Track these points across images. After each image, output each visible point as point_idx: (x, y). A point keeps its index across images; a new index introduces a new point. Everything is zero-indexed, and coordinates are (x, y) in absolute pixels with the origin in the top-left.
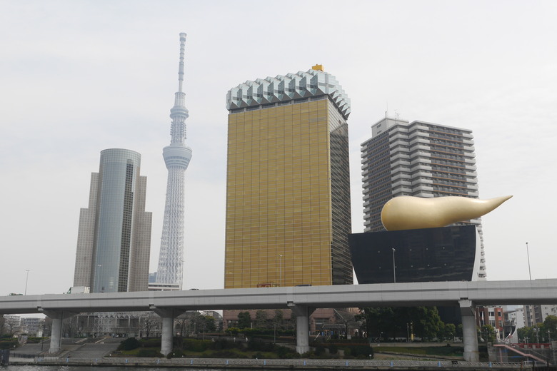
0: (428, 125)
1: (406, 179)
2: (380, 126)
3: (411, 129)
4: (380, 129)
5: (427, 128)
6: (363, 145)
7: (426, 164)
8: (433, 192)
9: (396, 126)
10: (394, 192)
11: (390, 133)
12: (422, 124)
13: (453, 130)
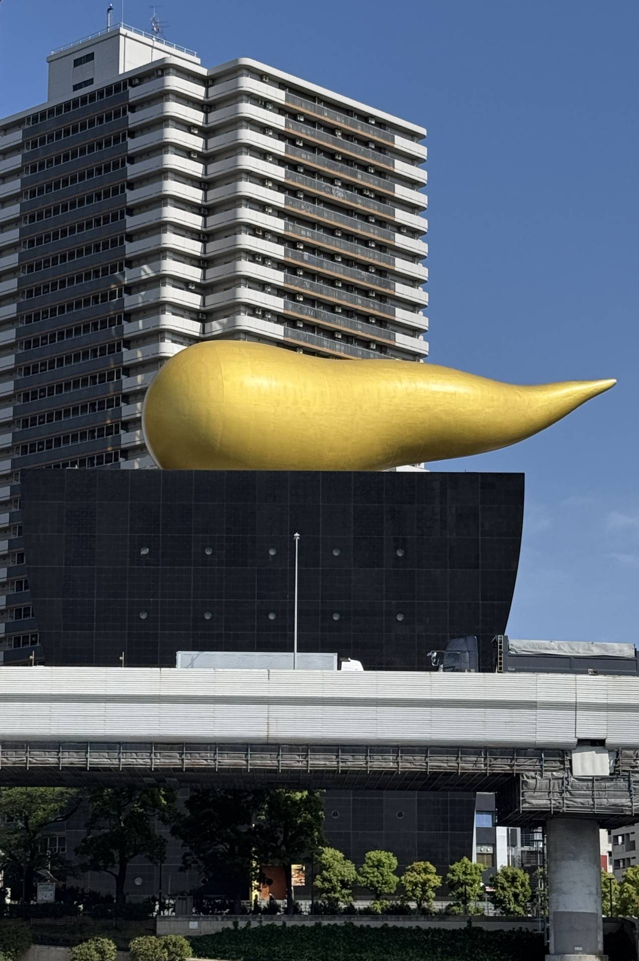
0: (282, 84)
2: (90, 57)
3: (220, 90)
4: (85, 72)
5: (279, 96)
9: (160, 69)
11: (135, 94)
12: (262, 76)
13: (365, 117)
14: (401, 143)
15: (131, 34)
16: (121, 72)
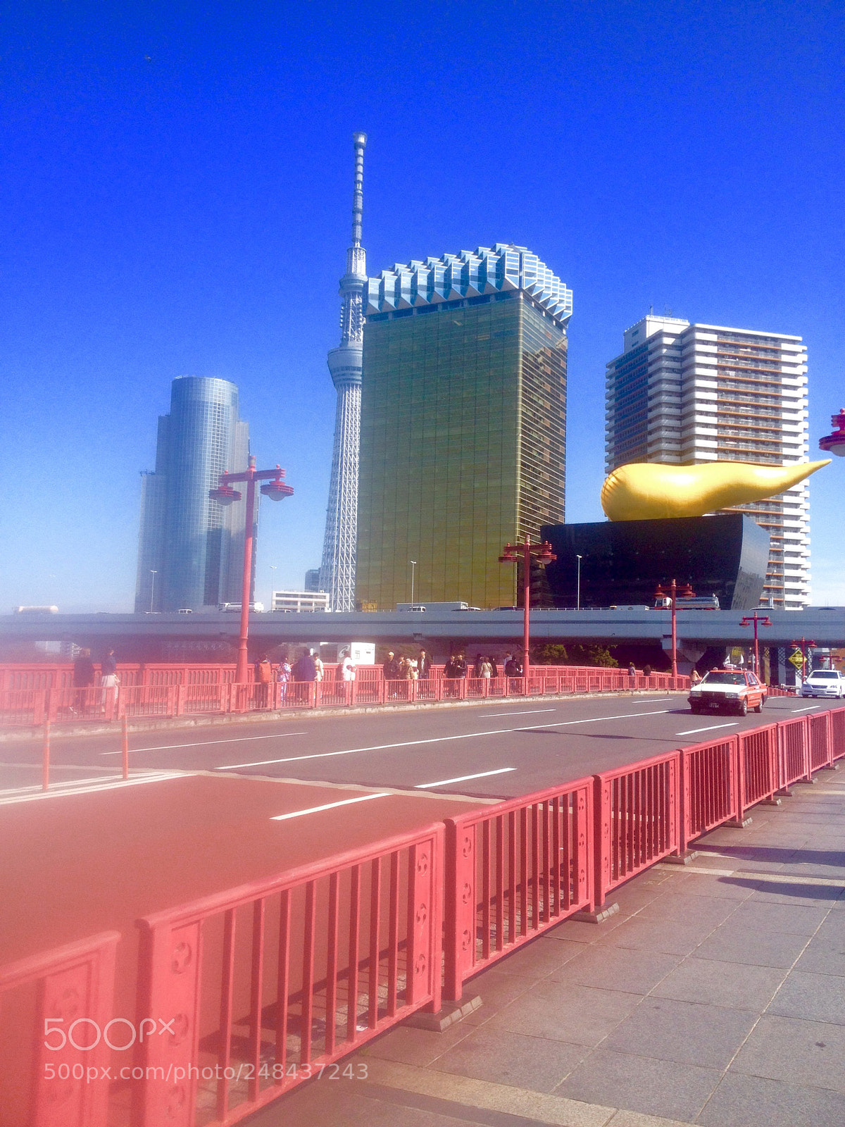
0: (716, 332)
1: (672, 429)
2: (636, 333)
3: (685, 340)
4: (636, 338)
5: (714, 338)
6: (610, 367)
7: (707, 402)
8: (717, 451)
9: (660, 334)
10: (650, 450)
11: (650, 347)
12: (705, 331)
13: (766, 338)
14: (785, 347)
15: (651, 319)
16: (647, 337)
